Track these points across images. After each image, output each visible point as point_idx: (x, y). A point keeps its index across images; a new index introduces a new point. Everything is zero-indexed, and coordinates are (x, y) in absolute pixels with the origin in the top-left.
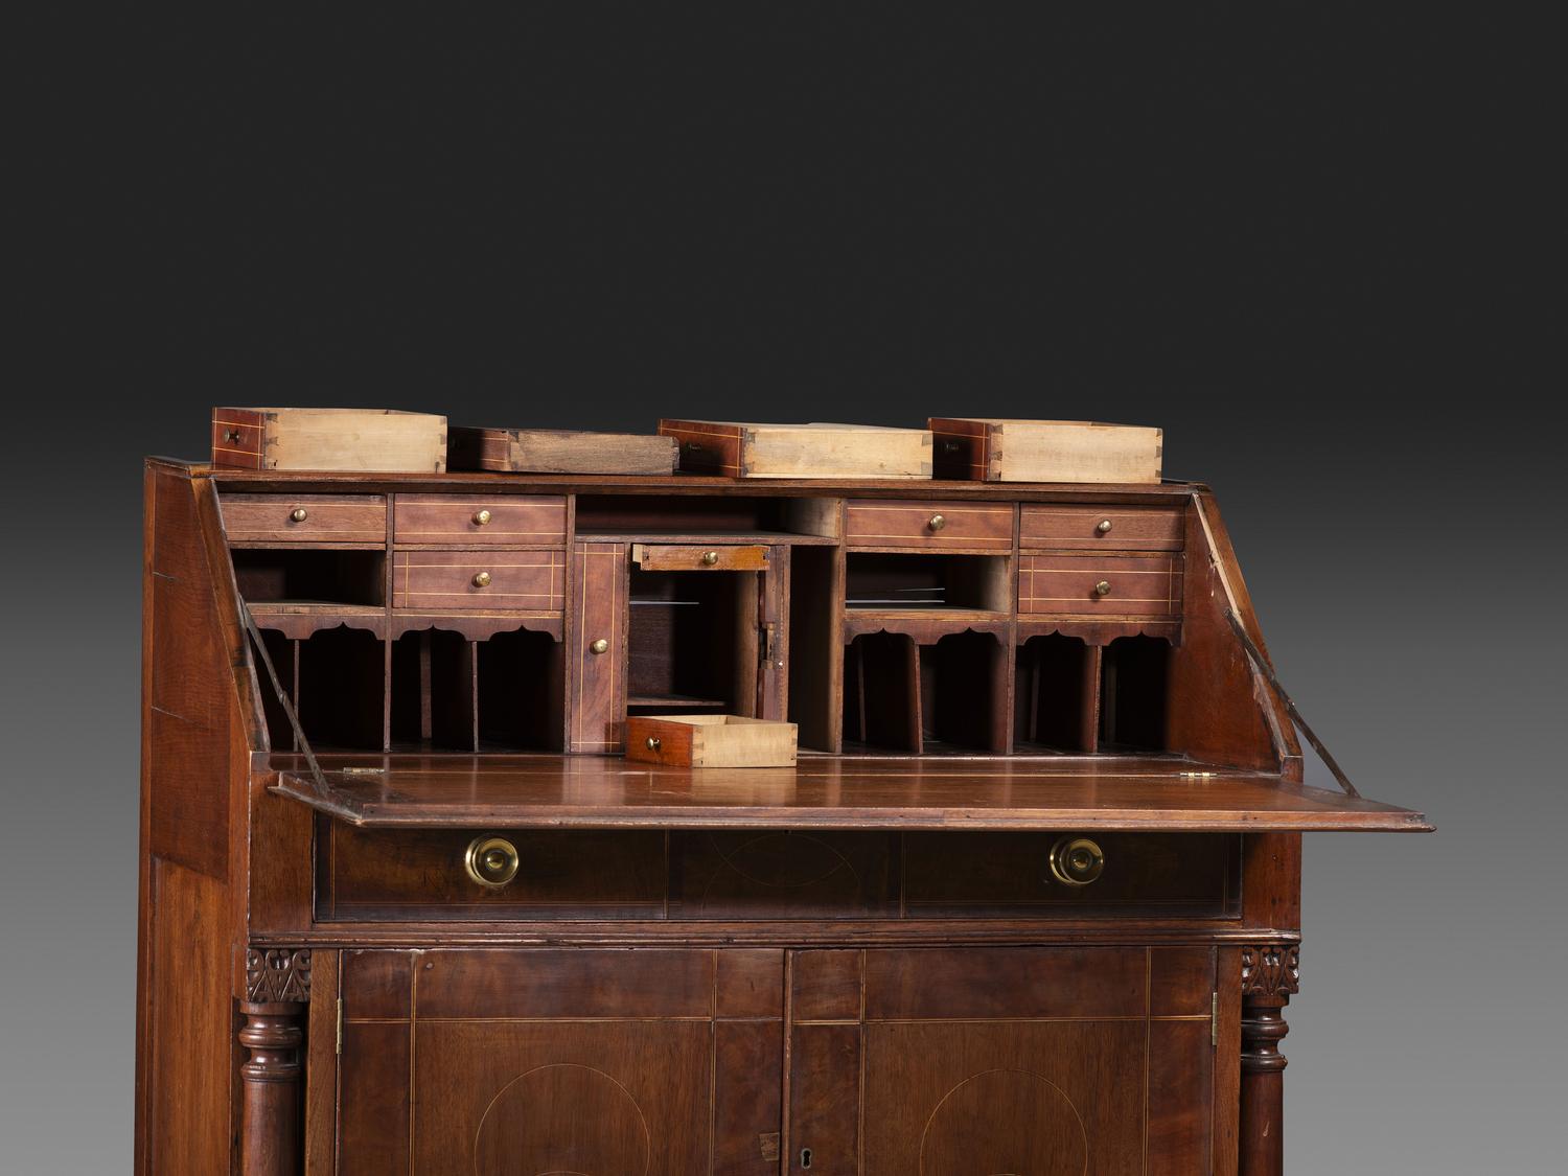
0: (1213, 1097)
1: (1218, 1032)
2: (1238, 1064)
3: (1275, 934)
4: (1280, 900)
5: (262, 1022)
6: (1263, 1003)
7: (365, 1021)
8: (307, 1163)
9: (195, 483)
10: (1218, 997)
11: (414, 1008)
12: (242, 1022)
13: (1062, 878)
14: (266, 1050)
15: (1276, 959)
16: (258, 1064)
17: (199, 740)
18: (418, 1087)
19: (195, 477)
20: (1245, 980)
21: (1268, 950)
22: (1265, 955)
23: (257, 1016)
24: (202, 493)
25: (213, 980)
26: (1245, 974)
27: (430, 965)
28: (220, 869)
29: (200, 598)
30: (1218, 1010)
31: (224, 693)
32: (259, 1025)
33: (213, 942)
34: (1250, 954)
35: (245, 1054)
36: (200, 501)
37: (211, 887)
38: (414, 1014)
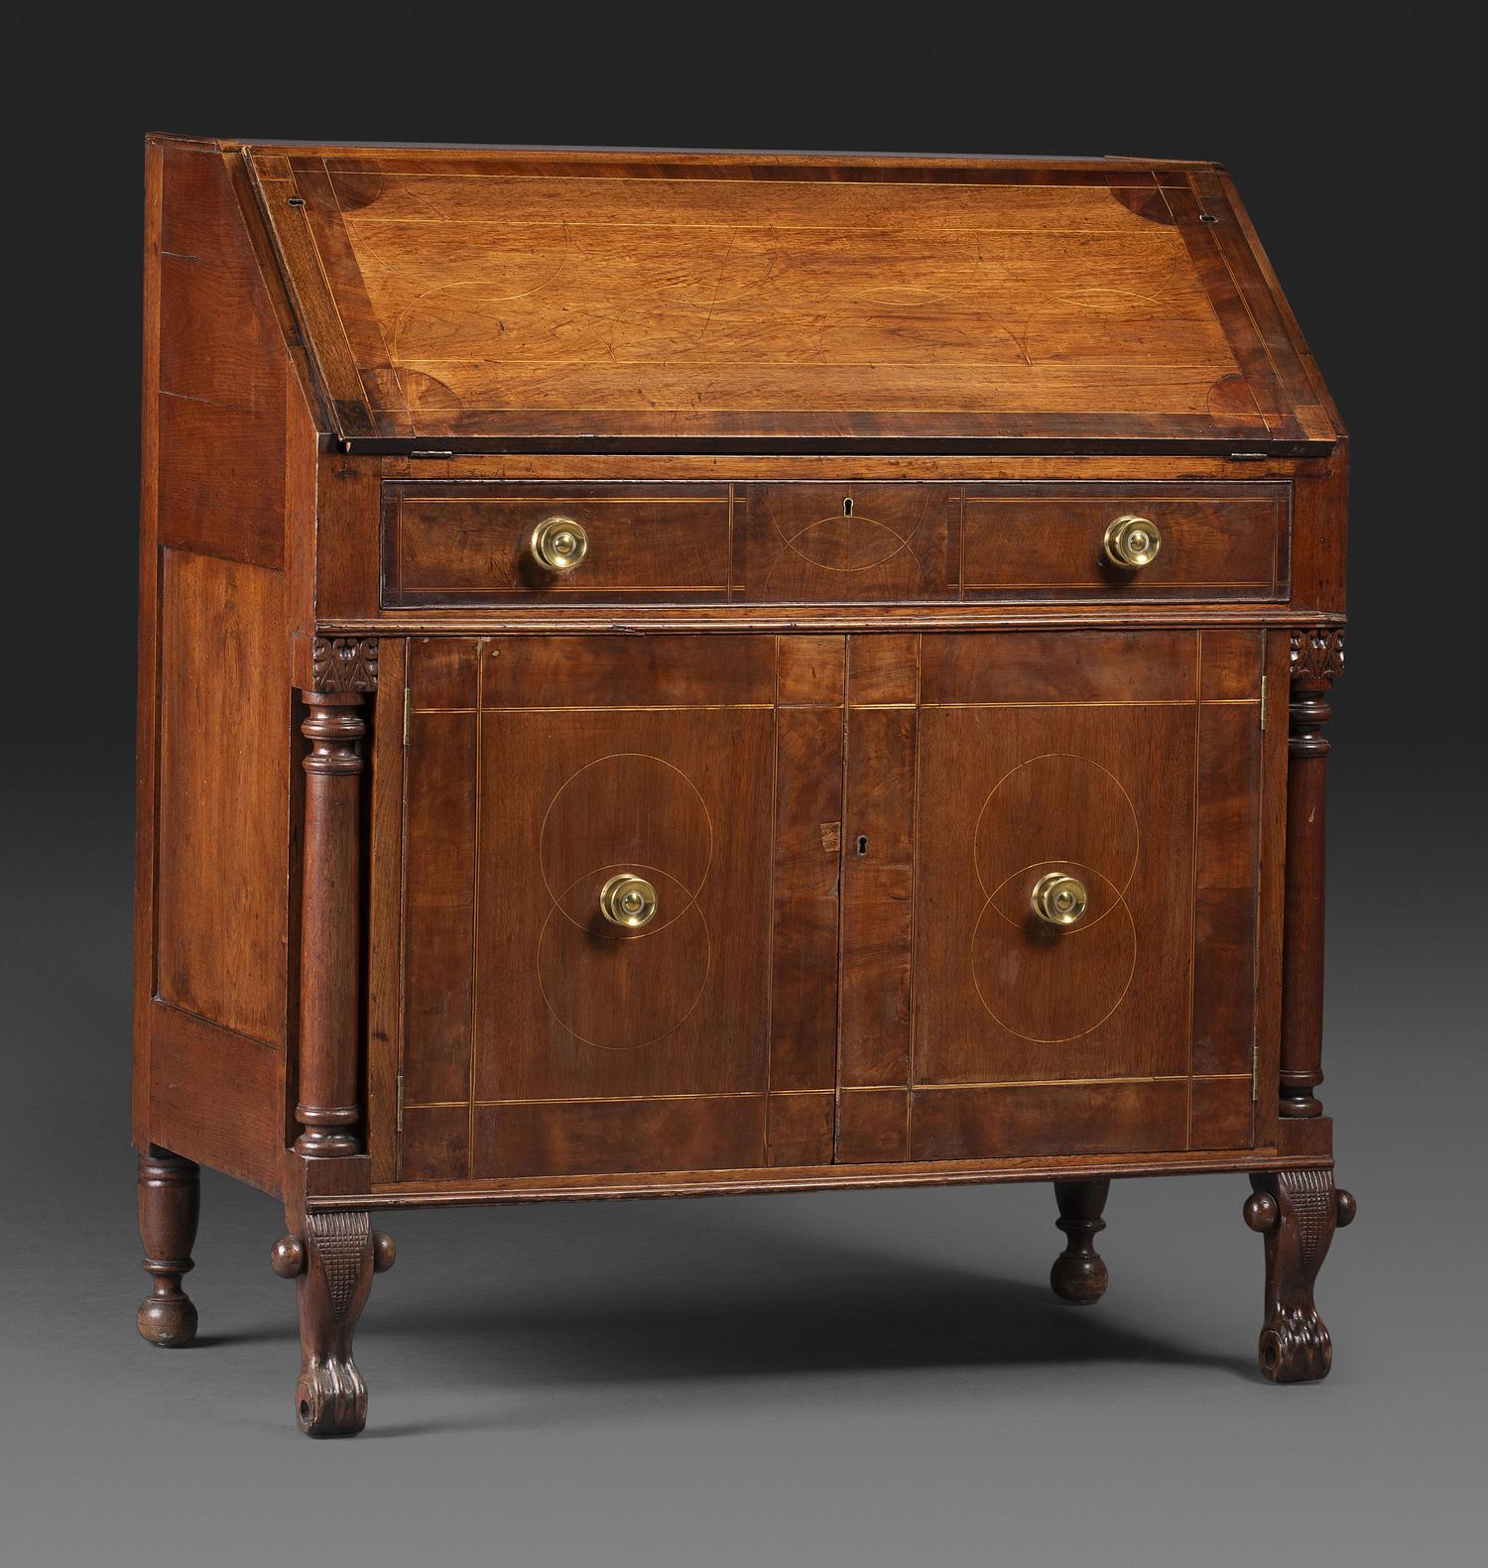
0: (1262, 782)
1: (1267, 715)
2: (1286, 750)
3: (1322, 616)
4: (1327, 582)
5: (327, 714)
6: (1310, 687)
7: (431, 711)
8: (374, 858)
9: (227, 157)
10: (1267, 680)
11: (480, 697)
12: (301, 712)
13: (1118, 562)
14: (330, 742)
15: (1322, 642)
16: (322, 756)
17: (235, 423)
18: (484, 778)
19: (225, 151)
20: (1293, 664)
21: (1315, 633)
22: (1312, 638)
23: (318, 706)
24: (235, 168)
25: (255, 673)
26: (1294, 657)
27: (496, 653)
28: (270, 552)
29: (237, 276)
30: (1266, 694)
31: (276, 373)
32: (321, 716)
33: (255, 633)
34: (1298, 637)
35: (303, 747)
36: (234, 175)
37: (252, 576)
38: (480, 703)
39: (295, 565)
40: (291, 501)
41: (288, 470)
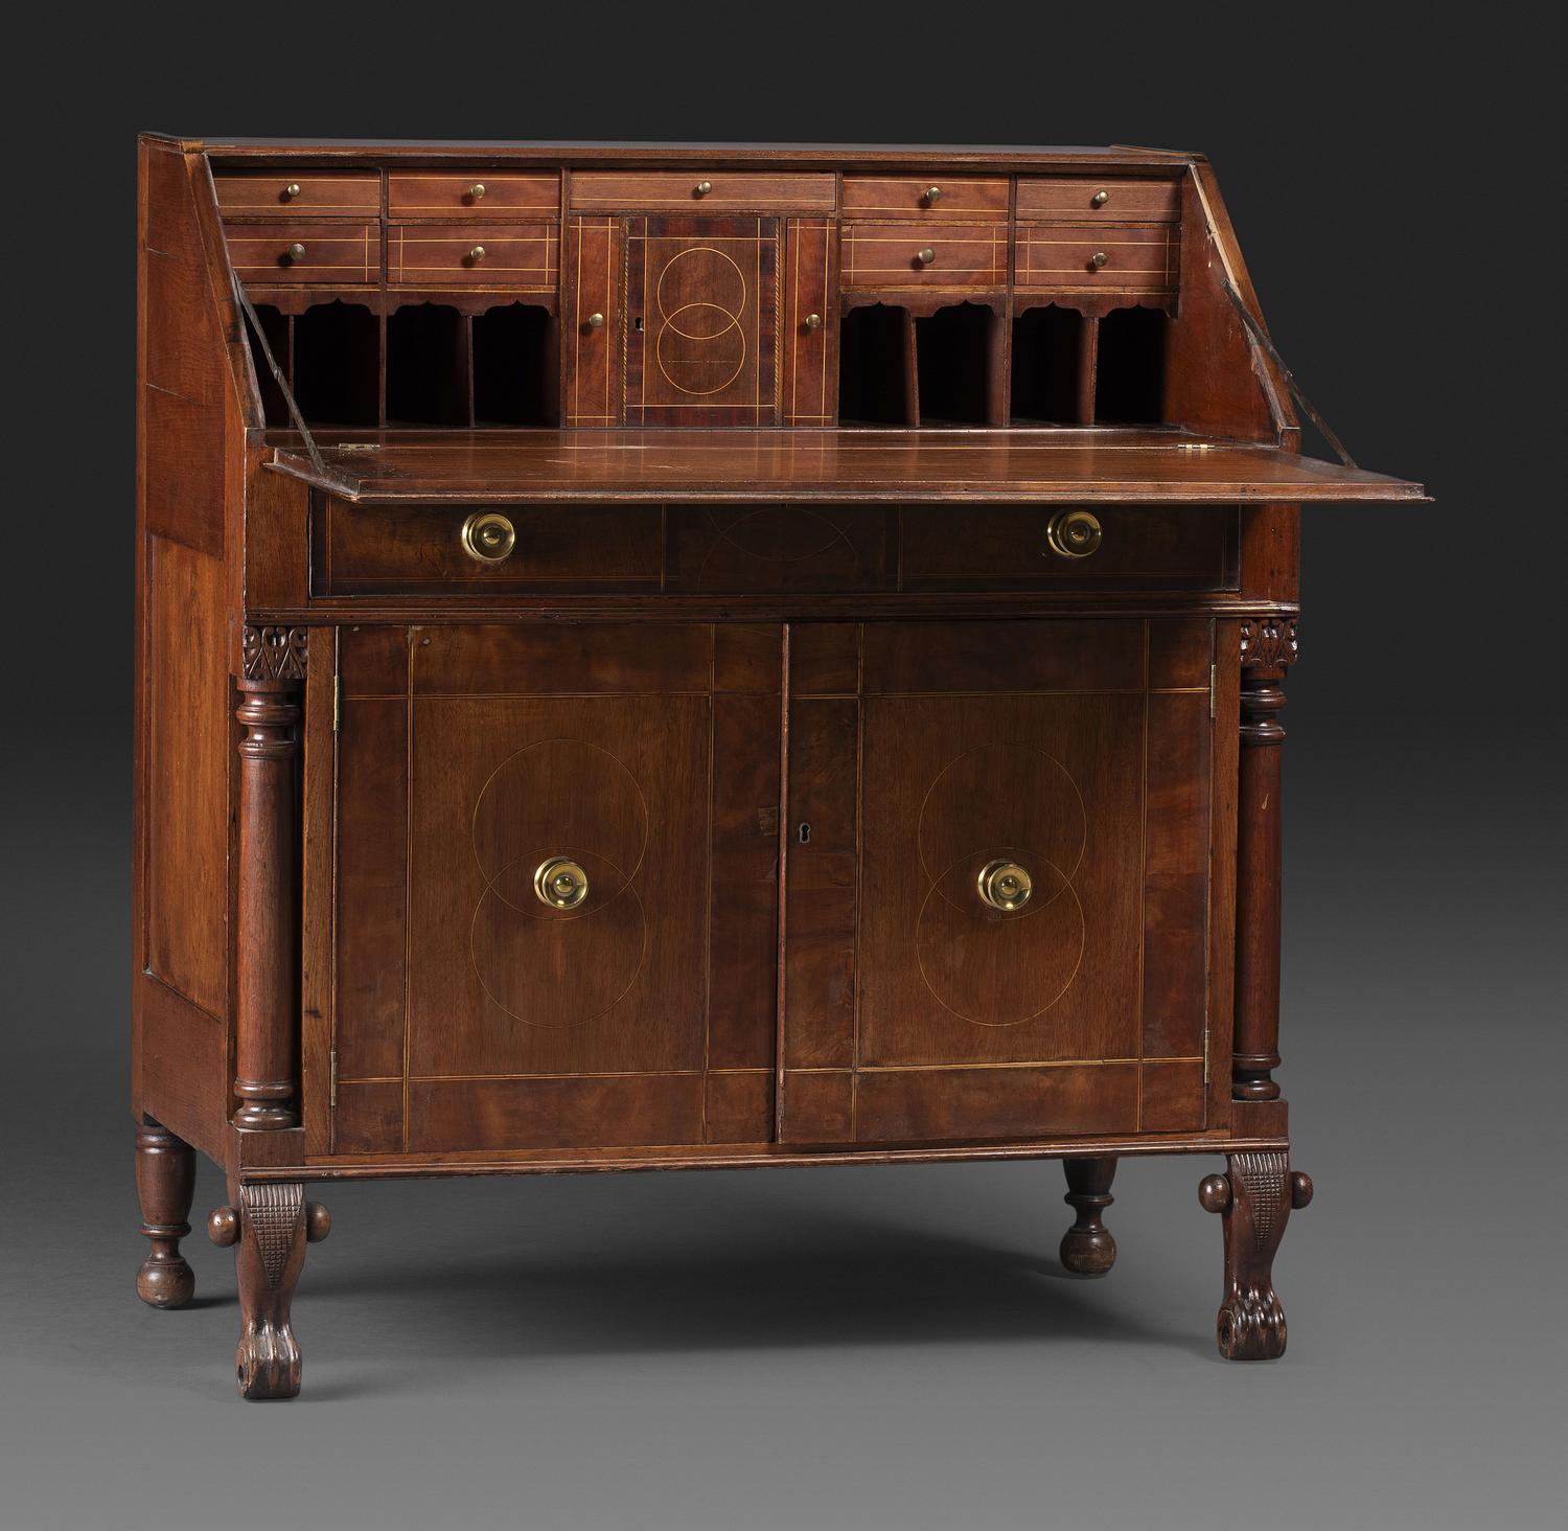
0: (1212, 769)
1: (1216, 705)
2: (1237, 737)
3: (1273, 606)
4: (1279, 572)
5: (259, 700)
6: (1262, 676)
7: (362, 698)
8: (305, 840)
9: (188, 158)
10: (1217, 669)
11: (411, 684)
12: (239, 699)
13: (1062, 552)
14: (263, 727)
15: (1274, 631)
16: (256, 741)
17: (193, 417)
18: (415, 762)
19: (187, 152)
20: (1244, 652)
21: (1266, 622)
22: (1263, 628)
23: (253, 693)
24: (195, 168)
25: (209, 658)
26: (1244, 646)
27: (427, 642)
28: (215, 545)
29: (194, 273)
30: (1216, 682)
31: (219, 370)
32: (256, 702)
33: (209, 619)
34: (1248, 627)
35: (242, 732)
36: (193, 175)
37: (207, 565)
38: (411, 691)
39: (231, 556)
40: (228, 492)
41: (226, 463)
